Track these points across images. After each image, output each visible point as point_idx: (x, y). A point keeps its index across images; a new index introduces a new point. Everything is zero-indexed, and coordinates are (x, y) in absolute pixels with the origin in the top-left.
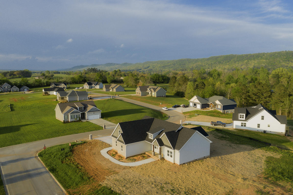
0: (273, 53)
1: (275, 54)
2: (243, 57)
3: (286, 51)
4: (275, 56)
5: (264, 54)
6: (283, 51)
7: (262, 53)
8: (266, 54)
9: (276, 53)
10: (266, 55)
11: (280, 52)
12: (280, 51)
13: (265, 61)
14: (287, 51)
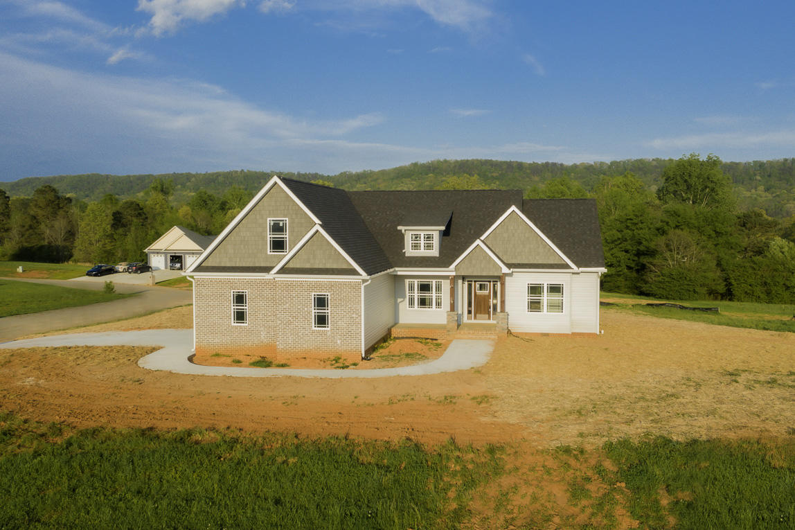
0: (213, 174)
1: (217, 177)
2: (131, 182)
3: (242, 170)
4: (216, 182)
5: (188, 177)
6: (236, 172)
7: (182, 174)
8: (194, 176)
9: (218, 175)
10: (193, 179)
11: (230, 173)
12: (227, 170)
13: (193, 194)
14: (245, 171)
